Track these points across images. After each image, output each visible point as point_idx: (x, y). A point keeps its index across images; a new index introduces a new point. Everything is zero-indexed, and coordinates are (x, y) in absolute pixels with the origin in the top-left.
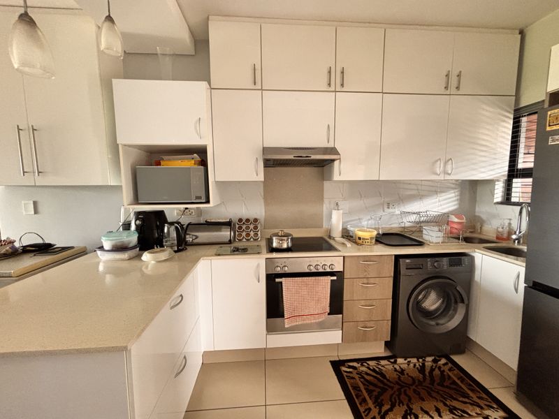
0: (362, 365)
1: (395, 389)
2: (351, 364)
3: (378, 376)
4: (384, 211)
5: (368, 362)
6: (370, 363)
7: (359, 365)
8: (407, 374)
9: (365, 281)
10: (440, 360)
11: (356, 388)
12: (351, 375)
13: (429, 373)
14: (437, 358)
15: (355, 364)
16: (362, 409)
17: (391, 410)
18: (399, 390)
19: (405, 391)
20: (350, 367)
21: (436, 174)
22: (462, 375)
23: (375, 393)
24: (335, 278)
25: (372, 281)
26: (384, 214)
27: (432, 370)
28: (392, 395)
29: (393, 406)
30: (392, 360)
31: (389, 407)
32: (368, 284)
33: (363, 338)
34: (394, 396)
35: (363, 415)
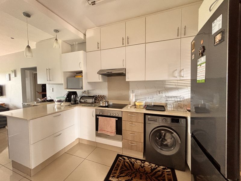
0: (128, 159)
1: (133, 171)
2: (124, 157)
3: (131, 165)
4: (157, 95)
5: (132, 159)
6: (133, 160)
7: (127, 159)
8: (144, 169)
9: (131, 123)
10: (167, 169)
11: (118, 165)
12: (120, 161)
13: (155, 172)
14: (167, 168)
15: (126, 158)
16: (113, 172)
17: (123, 176)
18: (134, 172)
19: (136, 173)
20: (123, 158)
21: (175, 77)
22: (172, 178)
23: (123, 169)
24: (117, 119)
25: (134, 123)
26: (157, 96)
27: (159, 171)
28: (129, 173)
29: (125, 176)
30: (143, 162)
31: (124, 175)
32: (132, 124)
33: (131, 148)
34: (130, 173)
35: (112, 173)
